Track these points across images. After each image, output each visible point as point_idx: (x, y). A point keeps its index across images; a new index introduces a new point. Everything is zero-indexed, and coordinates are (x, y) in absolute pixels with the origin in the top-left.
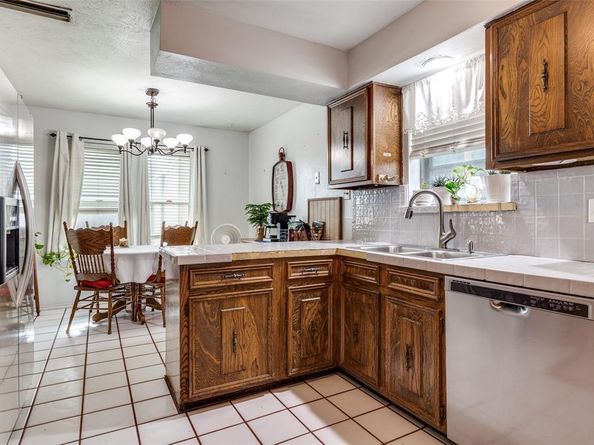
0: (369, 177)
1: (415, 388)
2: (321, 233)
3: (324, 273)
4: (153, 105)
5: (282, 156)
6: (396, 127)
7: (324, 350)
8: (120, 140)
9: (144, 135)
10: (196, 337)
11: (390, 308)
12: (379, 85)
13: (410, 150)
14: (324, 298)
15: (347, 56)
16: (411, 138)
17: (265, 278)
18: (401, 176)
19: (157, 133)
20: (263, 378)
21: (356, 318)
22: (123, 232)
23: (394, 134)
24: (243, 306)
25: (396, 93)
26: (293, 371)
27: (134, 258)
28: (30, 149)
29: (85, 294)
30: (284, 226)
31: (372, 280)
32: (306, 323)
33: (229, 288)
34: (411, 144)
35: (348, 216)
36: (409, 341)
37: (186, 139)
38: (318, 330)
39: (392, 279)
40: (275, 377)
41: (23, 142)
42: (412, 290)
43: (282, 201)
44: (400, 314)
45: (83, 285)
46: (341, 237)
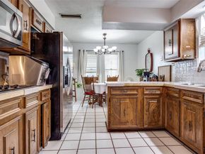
0: (179, 56)
1: (193, 138)
2: (163, 79)
3: (158, 92)
4: (105, 39)
5: (149, 51)
6: (193, 35)
7: (159, 121)
8: (96, 50)
9: (102, 48)
10: (112, 109)
11: (183, 107)
12: (183, 19)
13: (200, 44)
14: (159, 102)
15: (170, 11)
16: (200, 39)
17: (135, 92)
18: (195, 55)
19: (106, 47)
20: (134, 126)
21: (171, 110)
22: (97, 79)
23: (192, 38)
24: (128, 101)
25: (192, 21)
26: (146, 126)
27: (99, 86)
28: (72, 55)
29: (87, 96)
30: (148, 76)
31: (177, 95)
32: (151, 109)
33: (123, 95)
34: (200, 41)
35: (173, 72)
36: (190, 120)
37: (114, 48)
38: (156, 113)
39: (184, 95)
40: (139, 127)
41: (70, 53)
42: (192, 99)
43: (149, 68)
44: (187, 109)
45: (86, 93)
46: (171, 81)
